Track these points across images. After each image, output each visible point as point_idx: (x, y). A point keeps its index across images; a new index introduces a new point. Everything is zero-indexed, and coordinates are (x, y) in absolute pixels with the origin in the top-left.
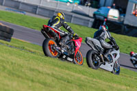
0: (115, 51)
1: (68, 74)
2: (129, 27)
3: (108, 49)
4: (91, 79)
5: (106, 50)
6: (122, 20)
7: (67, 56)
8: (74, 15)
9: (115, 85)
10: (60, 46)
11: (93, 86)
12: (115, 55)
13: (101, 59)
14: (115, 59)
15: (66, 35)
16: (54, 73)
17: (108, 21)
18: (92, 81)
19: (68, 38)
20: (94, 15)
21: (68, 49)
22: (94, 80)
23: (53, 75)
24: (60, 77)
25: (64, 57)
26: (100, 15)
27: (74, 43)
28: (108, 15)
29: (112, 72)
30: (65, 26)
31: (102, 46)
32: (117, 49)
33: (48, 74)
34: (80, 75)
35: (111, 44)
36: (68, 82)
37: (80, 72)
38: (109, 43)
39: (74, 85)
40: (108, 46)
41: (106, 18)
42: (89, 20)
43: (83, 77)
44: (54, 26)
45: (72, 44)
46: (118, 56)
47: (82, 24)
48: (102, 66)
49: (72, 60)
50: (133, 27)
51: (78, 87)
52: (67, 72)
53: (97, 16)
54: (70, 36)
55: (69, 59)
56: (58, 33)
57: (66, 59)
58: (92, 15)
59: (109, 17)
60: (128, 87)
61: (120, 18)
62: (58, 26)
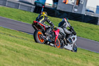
0: (73, 36)
1: (17, 46)
2: (60, 11)
3: (69, 35)
4: (33, 49)
5: (68, 35)
6: (55, 6)
7: (50, 42)
8: (21, 3)
9: (51, 54)
10: (45, 35)
11: (35, 54)
12: (74, 39)
13: (64, 41)
14: (74, 42)
15: (49, 28)
16: (7, 45)
17: (45, 8)
18: (34, 51)
19: (50, 29)
20: (35, 3)
21: (51, 38)
22: (36, 50)
23: (6, 47)
24: (11, 48)
25: (48, 43)
26: (39, 3)
27: (55, 33)
28: (45, 3)
29: (72, 51)
30: (48, 22)
31: (65, 33)
32: (75, 35)
33: (3, 46)
34: (25, 47)
35: (71, 31)
36: (17, 52)
37: (25, 45)
38: (69, 30)
39: (21, 54)
40: (69, 32)
41: (44, 5)
42: (31, 7)
43: (27, 48)
44: (40, 22)
45: (53, 34)
46: (76, 39)
47: (26, 10)
48: (65, 47)
49: (53, 45)
50: (64, 12)
51: (24, 56)
52: (16, 44)
53: (37, 4)
54: (52, 28)
55: (51, 44)
56: (44, 26)
57: (49, 44)
58: (33, 3)
59: (46, 5)
60: (60, 56)
61: (54, 5)
62: (43, 21)
